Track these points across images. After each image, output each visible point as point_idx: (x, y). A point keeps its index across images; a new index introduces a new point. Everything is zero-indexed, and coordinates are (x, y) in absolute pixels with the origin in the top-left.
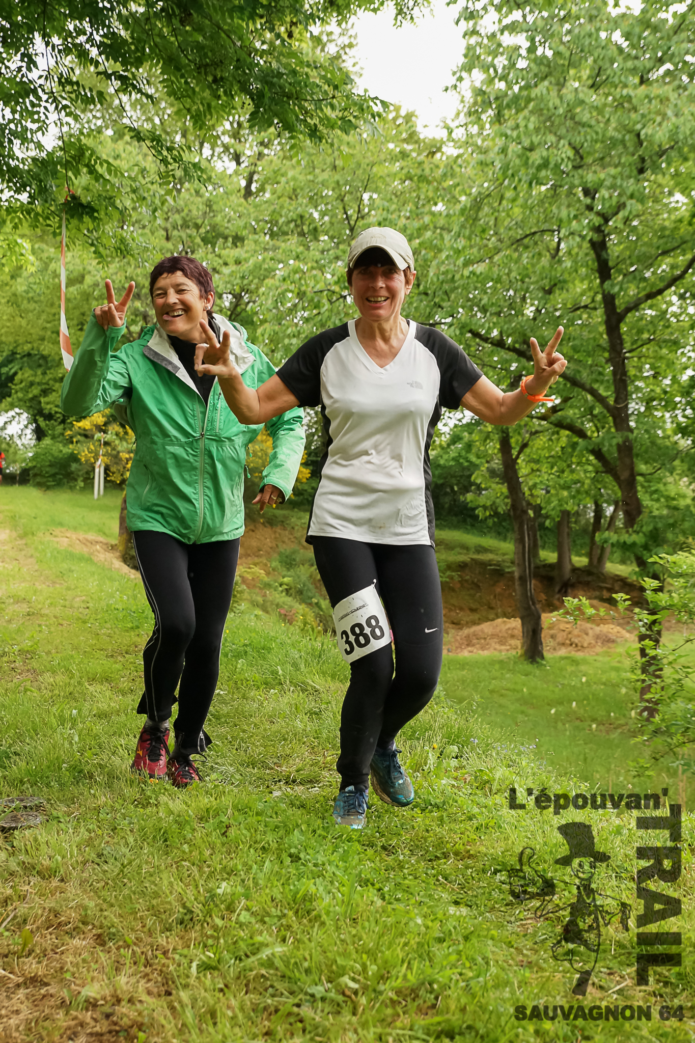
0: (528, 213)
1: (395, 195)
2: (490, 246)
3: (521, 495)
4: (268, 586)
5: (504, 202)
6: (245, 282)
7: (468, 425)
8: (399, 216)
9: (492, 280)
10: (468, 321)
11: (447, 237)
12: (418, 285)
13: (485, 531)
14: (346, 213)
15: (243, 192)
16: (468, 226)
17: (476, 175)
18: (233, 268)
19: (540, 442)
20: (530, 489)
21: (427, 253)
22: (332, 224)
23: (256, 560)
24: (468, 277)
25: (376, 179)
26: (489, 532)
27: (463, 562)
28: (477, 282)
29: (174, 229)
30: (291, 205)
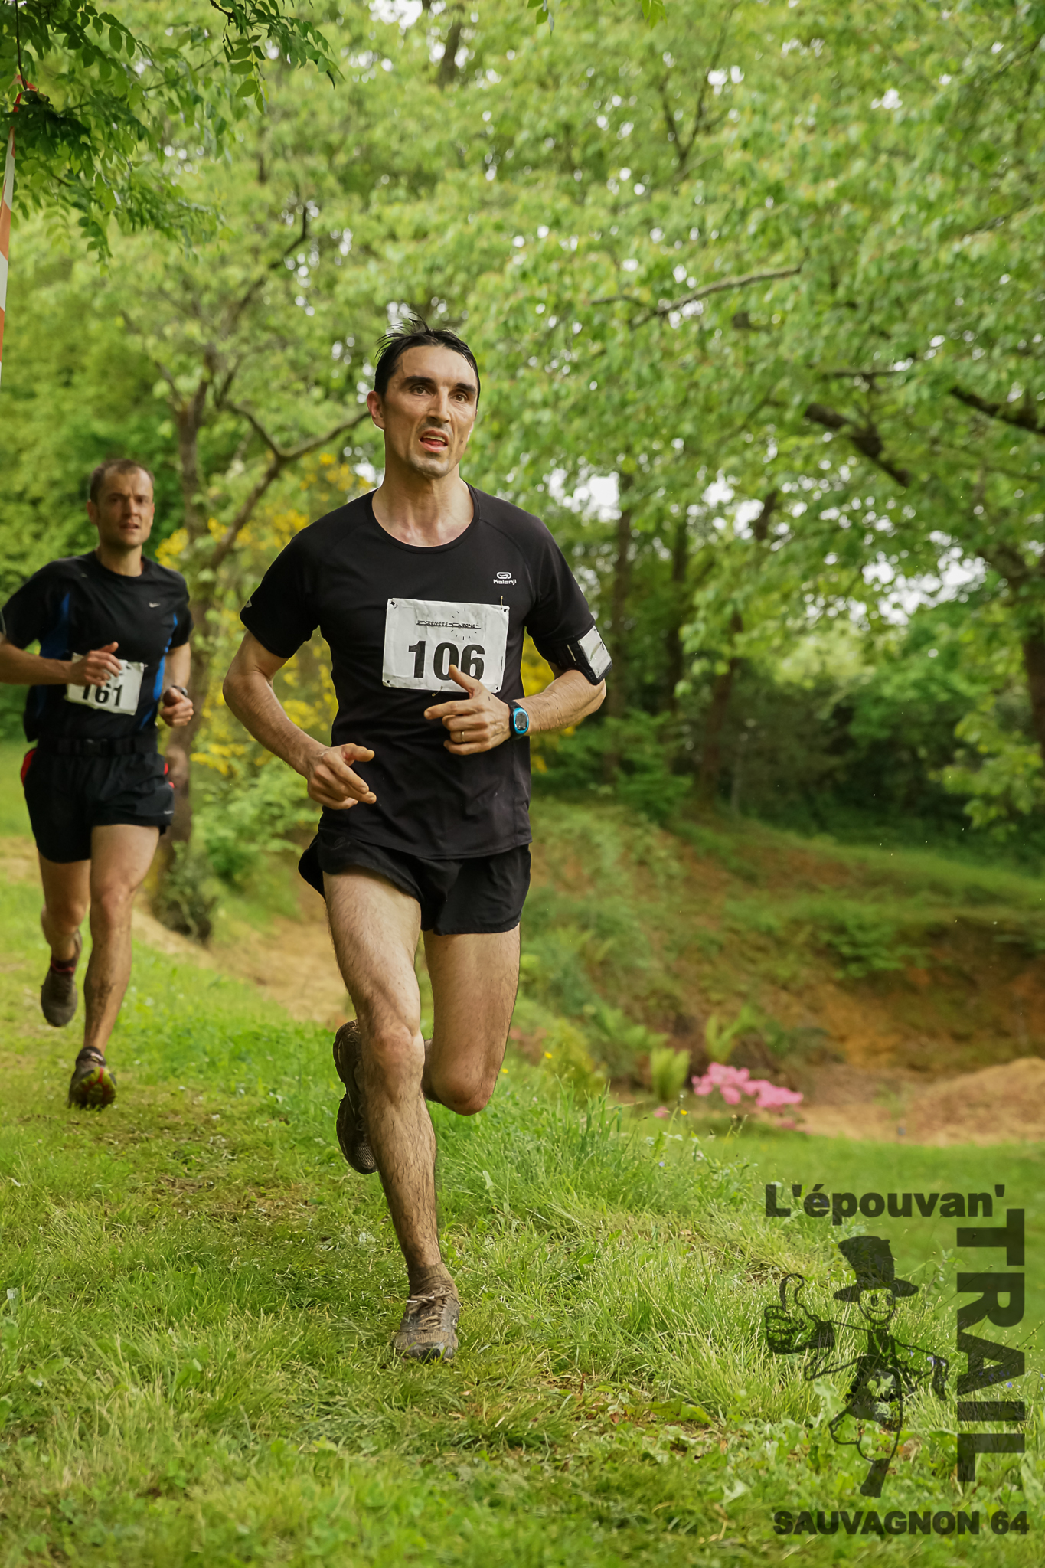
1: (782, 73)
2: (1004, 188)
6: (438, 279)
7: (951, 606)
8: (791, 127)
9: (1007, 271)
10: (950, 368)
11: (903, 172)
12: (834, 286)
13: (990, 851)
14: (670, 121)
15: (433, 72)
16: (953, 144)
17: (973, 26)
18: (410, 248)
21: (855, 212)
22: (637, 145)
24: (951, 267)
25: (738, 38)
26: (1000, 856)
27: (938, 925)
28: (972, 276)
29: (276, 155)
30: (543, 100)
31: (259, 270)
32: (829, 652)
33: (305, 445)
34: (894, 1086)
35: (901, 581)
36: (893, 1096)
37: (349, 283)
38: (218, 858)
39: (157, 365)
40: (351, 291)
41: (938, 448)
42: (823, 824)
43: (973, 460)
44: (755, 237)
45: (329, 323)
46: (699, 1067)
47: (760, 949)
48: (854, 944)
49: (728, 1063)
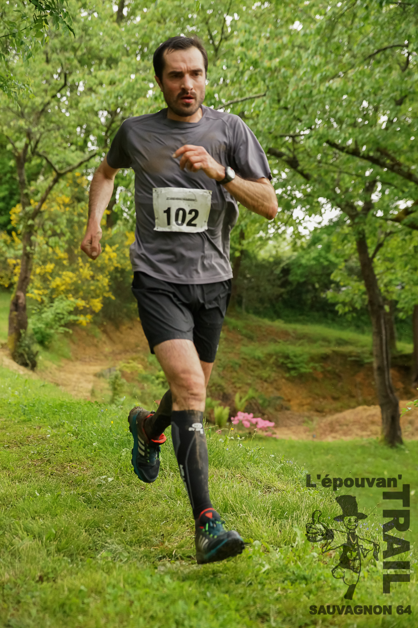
0: (379, 30)
1: (256, 16)
2: (344, 60)
3: (377, 291)
4: (145, 379)
5: (357, 20)
6: (120, 100)
7: (327, 227)
8: (260, 37)
9: (347, 94)
10: (325, 132)
12: (279, 101)
13: (345, 324)
14: (211, 35)
15: (115, 17)
16: (323, 44)
18: (109, 88)
19: (394, 242)
20: (386, 286)
21: (286, 71)
23: (134, 355)
24: (325, 93)
25: (237, 2)
26: (349, 326)
27: (325, 354)
28: (333, 95)
29: (53, 52)
30: (159, 28)
31: (48, 98)
32: (279, 247)
33: (68, 168)
34: (311, 419)
35: (307, 218)
36: (310, 422)
37: (84, 102)
38: (38, 335)
39: (7, 137)
40: (85, 106)
41: (321, 165)
42: (278, 315)
43: (335, 169)
44: (247, 82)
45: (77, 120)
46: (233, 413)
47: (255, 366)
48: (292, 363)
49: (244, 412)
